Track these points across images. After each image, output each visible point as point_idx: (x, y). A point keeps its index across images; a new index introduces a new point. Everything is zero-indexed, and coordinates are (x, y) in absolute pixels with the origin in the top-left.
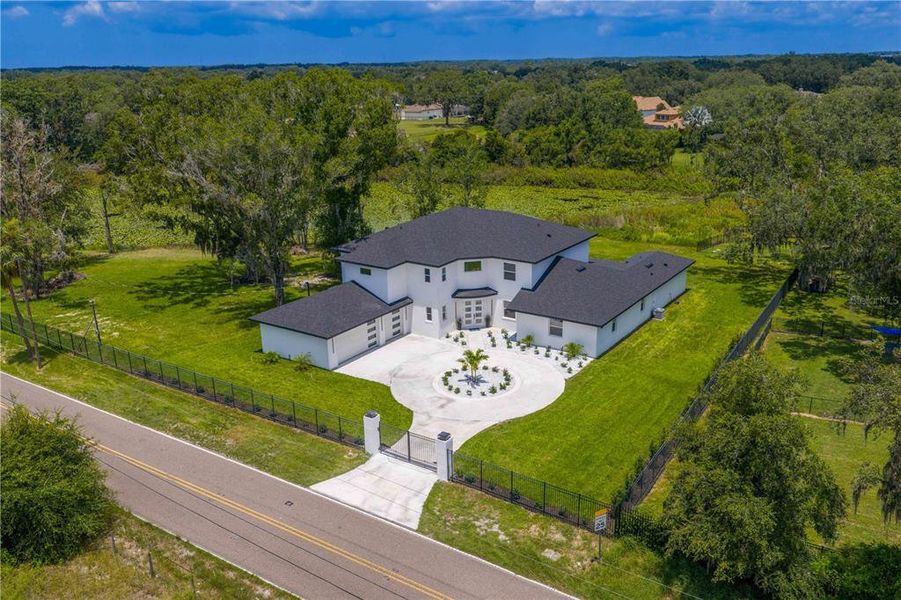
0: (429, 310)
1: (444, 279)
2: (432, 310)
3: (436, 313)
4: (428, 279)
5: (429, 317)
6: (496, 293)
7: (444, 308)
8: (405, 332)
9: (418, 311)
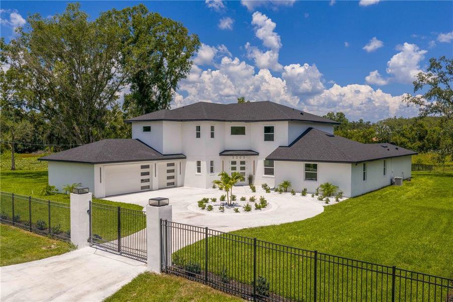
0: (199, 163)
1: (212, 135)
2: (202, 163)
3: (204, 166)
4: (198, 135)
5: (199, 170)
6: (258, 154)
7: (212, 163)
8: (179, 184)
9: (191, 165)
